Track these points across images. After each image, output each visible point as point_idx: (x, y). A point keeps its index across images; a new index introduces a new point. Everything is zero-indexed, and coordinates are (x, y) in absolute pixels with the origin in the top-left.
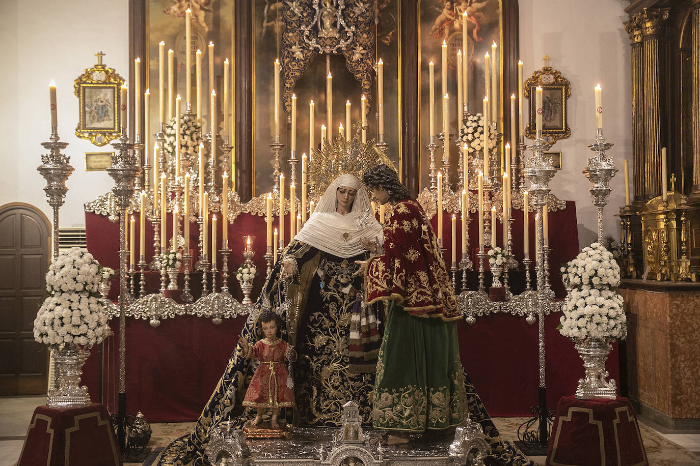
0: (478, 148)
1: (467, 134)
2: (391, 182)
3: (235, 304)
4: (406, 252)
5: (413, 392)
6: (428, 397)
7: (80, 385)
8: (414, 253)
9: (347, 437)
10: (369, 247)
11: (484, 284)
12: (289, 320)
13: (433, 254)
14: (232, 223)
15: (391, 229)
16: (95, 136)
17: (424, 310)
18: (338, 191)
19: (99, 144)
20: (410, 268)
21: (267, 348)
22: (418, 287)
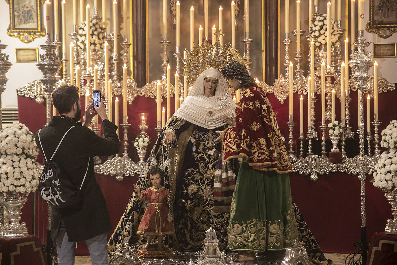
0: (323, 42)
1: (315, 31)
2: (242, 75)
3: (133, 165)
4: (251, 124)
5: (256, 224)
6: (267, 227)
7: (20, 222)
8: (256, 125)
9: (208, 253)
10: (227, 121)
11: (325, 150)
12: (170, 174)
13: (271, 126)
14: (130, 103)
15: (241, 108)
16: (23, 35)
17: (263, 165)
18: (205, 80)
19: (26, 41)
20: (254, 136)
21: (154, 193)
22: (259, 149)
